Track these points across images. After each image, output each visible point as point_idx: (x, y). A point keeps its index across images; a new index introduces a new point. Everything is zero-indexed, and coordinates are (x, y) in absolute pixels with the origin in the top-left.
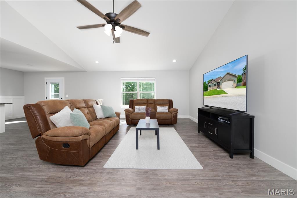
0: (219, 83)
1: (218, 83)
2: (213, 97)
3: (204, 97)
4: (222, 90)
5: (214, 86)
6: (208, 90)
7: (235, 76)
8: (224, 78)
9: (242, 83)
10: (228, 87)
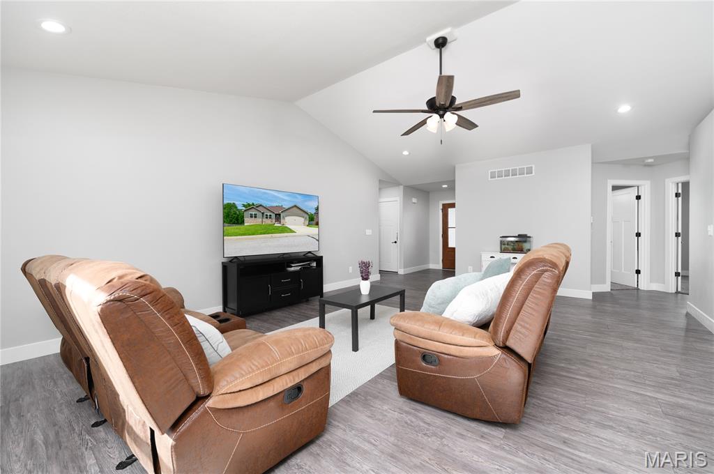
0: (280, 215)
1: (276, 215)
2: (265, 238)
3: (225, 238)
4: (286, 227)
5: (267, 218)
6: (246, 224)
7: (307, 213)
8: (289, 210)
9: (314, 222)
10: (295, 223)
